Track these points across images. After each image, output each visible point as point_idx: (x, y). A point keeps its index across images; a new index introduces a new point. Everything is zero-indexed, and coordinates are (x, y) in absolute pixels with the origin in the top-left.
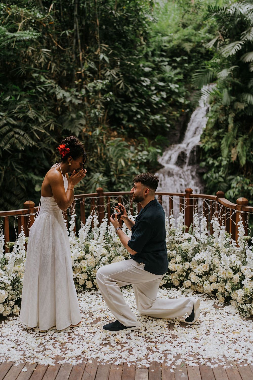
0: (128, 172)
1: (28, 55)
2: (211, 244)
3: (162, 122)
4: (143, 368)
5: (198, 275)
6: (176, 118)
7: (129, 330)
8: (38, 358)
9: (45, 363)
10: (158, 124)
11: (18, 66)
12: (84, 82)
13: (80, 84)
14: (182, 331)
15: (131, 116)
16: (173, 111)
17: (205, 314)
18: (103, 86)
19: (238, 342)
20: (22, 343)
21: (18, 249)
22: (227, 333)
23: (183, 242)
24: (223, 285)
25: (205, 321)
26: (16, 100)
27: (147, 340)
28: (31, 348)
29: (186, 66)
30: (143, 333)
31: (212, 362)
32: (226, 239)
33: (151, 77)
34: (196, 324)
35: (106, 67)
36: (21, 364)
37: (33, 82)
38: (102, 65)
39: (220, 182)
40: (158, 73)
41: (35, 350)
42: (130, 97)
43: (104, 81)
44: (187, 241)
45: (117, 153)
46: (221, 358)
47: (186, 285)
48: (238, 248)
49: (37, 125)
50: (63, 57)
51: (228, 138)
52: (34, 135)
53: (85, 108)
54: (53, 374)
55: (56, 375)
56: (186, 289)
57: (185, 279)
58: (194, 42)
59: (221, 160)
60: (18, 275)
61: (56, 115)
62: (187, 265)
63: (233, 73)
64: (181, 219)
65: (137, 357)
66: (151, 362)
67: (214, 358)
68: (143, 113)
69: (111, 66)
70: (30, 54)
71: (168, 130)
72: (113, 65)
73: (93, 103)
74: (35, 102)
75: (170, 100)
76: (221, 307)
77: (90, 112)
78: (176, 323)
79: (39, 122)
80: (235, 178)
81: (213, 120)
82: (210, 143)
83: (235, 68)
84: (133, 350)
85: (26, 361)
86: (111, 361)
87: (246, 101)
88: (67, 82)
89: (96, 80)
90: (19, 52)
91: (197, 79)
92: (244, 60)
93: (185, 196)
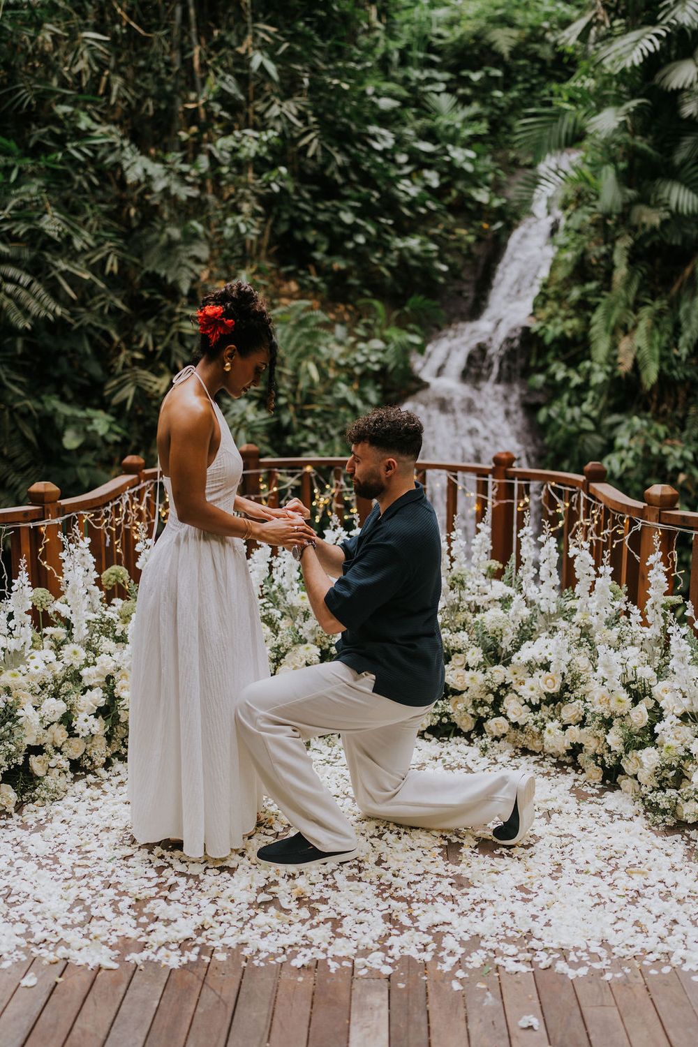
0: (329, 400)
1: (43, 48)
2: (568, 614)
3: (424, 259)
4: (374, 976)
5: (528, 703)
6: (464, 246)
7: (332, 862)
8: (68, 946)
9: (89, 960)
10: (413, 263)
11: (12, 80)
12: (205, 136)
13: (195, 139)
14: (483, 866)
15: (337, 239)
16: (457, 225)
17: (548, 814)
18: (260, 147)
19: (642, 901)
20: (21, 899)
21: (11, 624)
22: (611, 873)
23: (486, 607)
24: (601, 733)
25: (547, 837)
26: (8, 183)
27: (384, 891)
28: (47, 915)
29: (498, 98)
30: (372, 871)
31: (570, 959)
32: (613, 603)
33: (396, 126)
34: (523, 846)
35: (268, 93)
36: (18, 964)
37: (58, 131)
38: (257, 86)
39: (584, 432)
40: (418, 116)
41: (61, 922)
42: (336, 181)
43: (263, 133)
44: (500, 605)
45: (298, 345)
46: (595, 948)
47: (494, 731)
48: (645, 629)
49: (69, 256)
50: (146, 59)
51: (611, 307)
52: (60, 285)
53: (208, 211)
54: (114, 994)
55: (121, 996)
56: (493, 740)
57: (491, 713)
58: (520, 28)
59: (590, 371)
60: (10, 699)
61: (123, 229)
62: (499, 673)
63: (633, 121)
64: (484, 541)
65: (354, 944)
66: (397, 958)
67: (576, 949)
68: (371, 229)
69: (284, 90)
70: (48, 47)
71: (441, 280)
72: (289, 88)
73: (231, 197)
74: (62, 189)
75: (450, 194)
76: (592, 795)
77: (222, 223)
78: (465, 842)
79: (74, 248)
80: (627, 422)
81: (569, 256)
82: (558, 320)
83: (639, 104)
84: (344, 922)
85: (34, 955)
86: (279, 955)
87: (666, 202)
88: (156, 132)
89: (240, 129)
90: (15, 40)
91: (530, 134)
92: (665, 83)
93: (493, 472)
